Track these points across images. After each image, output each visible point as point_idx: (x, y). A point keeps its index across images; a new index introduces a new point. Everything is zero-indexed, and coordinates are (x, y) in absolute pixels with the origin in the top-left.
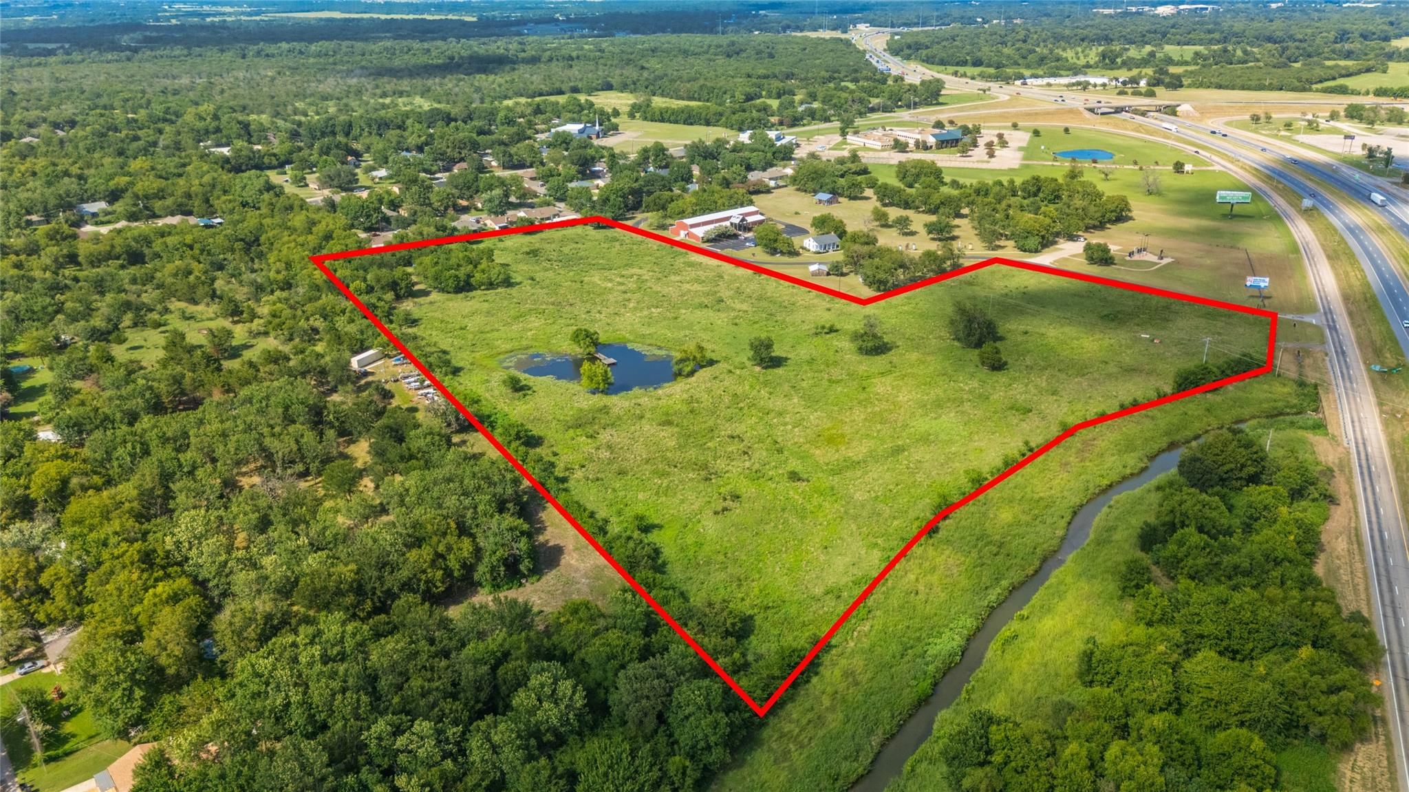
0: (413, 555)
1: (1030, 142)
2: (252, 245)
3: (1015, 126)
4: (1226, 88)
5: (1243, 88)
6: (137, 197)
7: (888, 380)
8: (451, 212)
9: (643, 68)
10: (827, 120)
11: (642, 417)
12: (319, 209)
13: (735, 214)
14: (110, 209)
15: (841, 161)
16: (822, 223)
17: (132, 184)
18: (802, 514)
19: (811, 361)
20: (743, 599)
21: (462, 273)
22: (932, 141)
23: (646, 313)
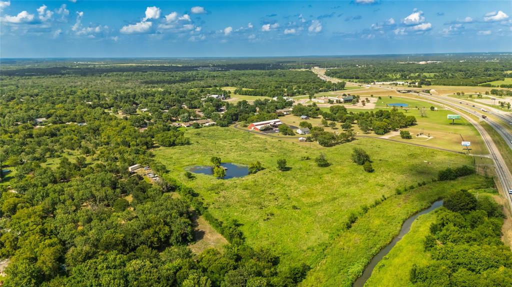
0: (146, 232)
1: (378, 101)
2: (96, 131)
3: (372, 96)
4: (447, 85)
5: (453, 85)
6: (57, 116)
7: (330, 175)
8: (169, 121)
9: (239, 80)
10: (304, 94)
11: (236, 187)
12: (121, 119)
13: (272, 122)
14: (47, 120)
15: (310, 106)
16: (303, 125)
17: (55, 112)
18: (298, 221)
19: (300, 169)
20: (275, 251)
21: (172, 140)
22: (342, 100)
23: (239, 153)
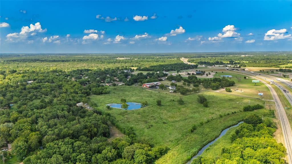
1: (215, 74)
3: (212, 71)
4: (255, 67)
5: (258, 67)
6: (39, 80)
7: (185, 108)
8: (100, 83)
9: (140, 64)
10: (175, 70)
11: (134, 113)
13: (155, 83)
14: (33, 82)
15: (177, 76)
16: (172, 85)
18: (165, 129)
19: (169, 105)
20: (152, 142)
21: (100, 91)
22: (195, 73)
23: (136, 98)
